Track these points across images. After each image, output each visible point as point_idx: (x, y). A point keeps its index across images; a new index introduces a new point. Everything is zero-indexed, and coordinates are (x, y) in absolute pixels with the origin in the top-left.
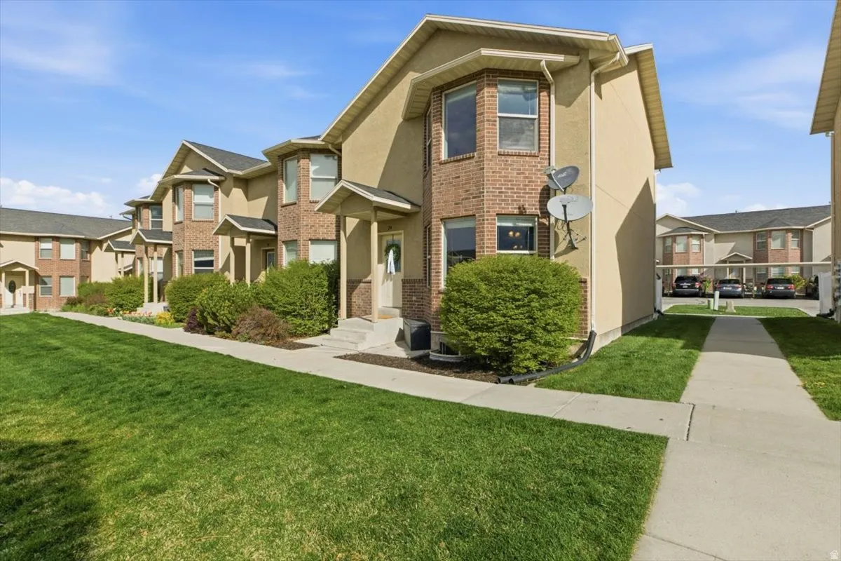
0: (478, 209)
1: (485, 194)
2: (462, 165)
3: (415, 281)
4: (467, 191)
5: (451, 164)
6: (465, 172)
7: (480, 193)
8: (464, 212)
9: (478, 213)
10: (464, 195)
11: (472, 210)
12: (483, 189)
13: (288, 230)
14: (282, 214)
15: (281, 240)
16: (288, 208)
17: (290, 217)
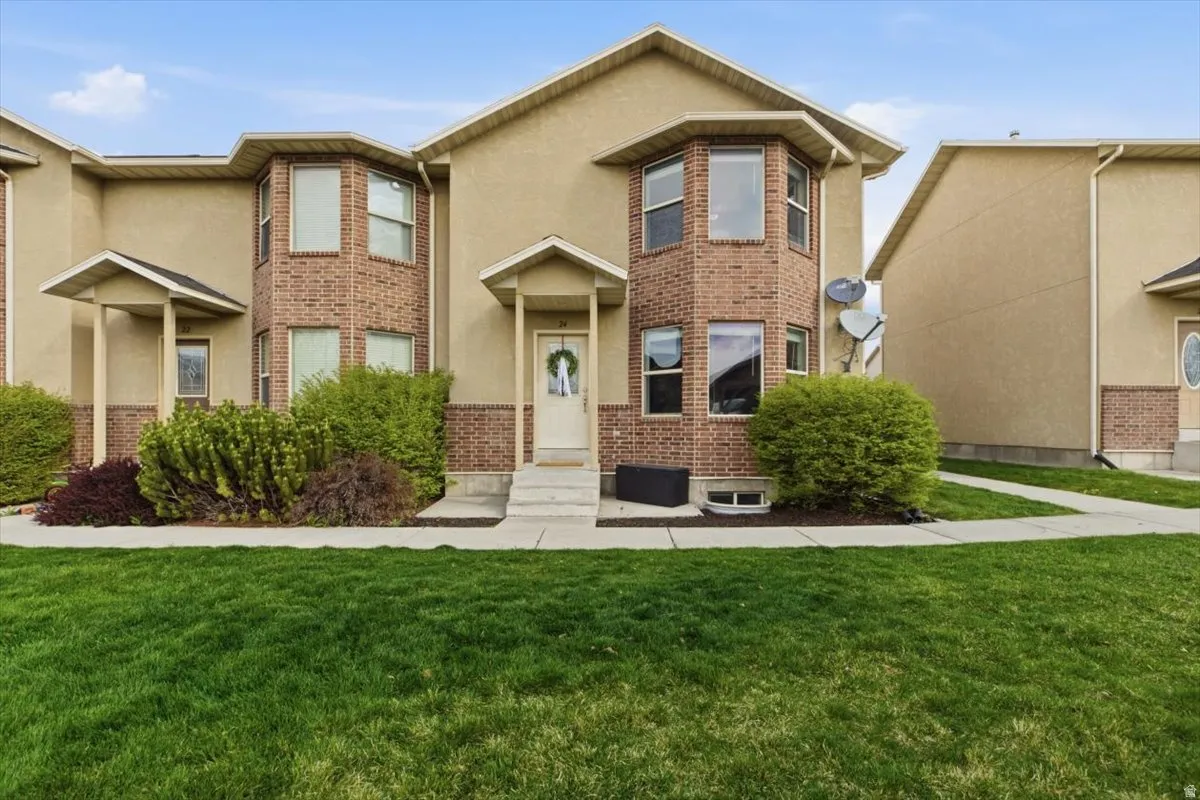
0: (769, 313)
1: (779, 295)
2: (745, 252)
3: (617, 408)
4: (753, 288)
5: (727, 248)
6: (751, 262)
7: (772, 293)
8: (747, 315)
9: (769, 318)
10: (748, 293)
11: (761, 313)
12: (777, 288)
13: (309, 305)
14: (287, 272)
15: (283, 324)
16: (308, 261)
17: (316, 281)
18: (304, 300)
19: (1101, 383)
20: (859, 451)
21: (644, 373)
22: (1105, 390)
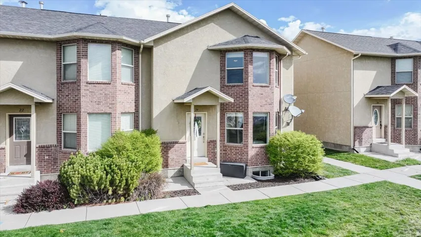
0: (271, 110)
1: (274, 104)
2: (264, 89)
4: (266, 101)
5: (259, 87)
6: (266, 92)
7: (272, 103)
8: (264, 110)
10: (265, 103)
11: (269, 110)
13: (98, 104)
14: (87, 90)
15: (86, 112)
16: (97, 85)
17: (101, 94)
18: (96, 102)
19: (354, 125)
20: (307, 160)
21: (226, 128)
22: (355, 128)
